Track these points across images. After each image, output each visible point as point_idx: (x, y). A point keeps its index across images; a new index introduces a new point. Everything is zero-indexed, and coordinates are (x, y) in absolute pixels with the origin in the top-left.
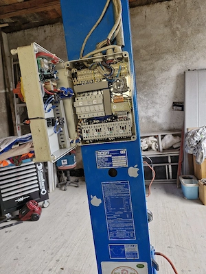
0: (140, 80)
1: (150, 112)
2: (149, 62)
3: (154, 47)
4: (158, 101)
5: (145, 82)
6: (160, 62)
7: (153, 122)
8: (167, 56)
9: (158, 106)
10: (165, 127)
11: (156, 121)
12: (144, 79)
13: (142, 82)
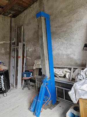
0: (62, 30)
1: (69, 51)
2: (68, 17)
3: (71, 6)
4: (74, 44)
5: (66, 31)
6: (75, 15)
7: (71, 58)
8: (80, 9)
9: (74, 47)
10: (79, 62)
11: (73, 58)
12: (65, 29)
13: (63, 31)
